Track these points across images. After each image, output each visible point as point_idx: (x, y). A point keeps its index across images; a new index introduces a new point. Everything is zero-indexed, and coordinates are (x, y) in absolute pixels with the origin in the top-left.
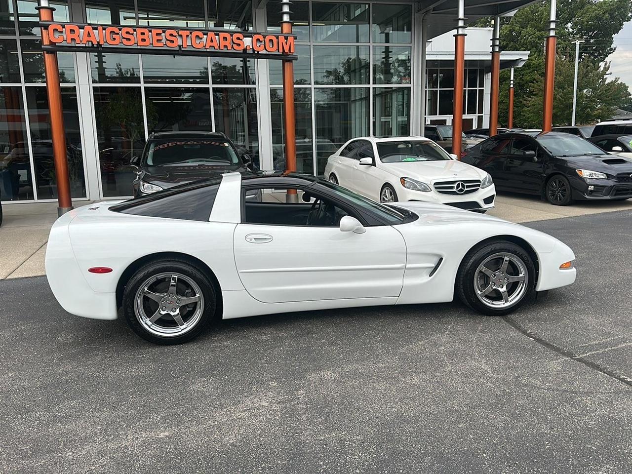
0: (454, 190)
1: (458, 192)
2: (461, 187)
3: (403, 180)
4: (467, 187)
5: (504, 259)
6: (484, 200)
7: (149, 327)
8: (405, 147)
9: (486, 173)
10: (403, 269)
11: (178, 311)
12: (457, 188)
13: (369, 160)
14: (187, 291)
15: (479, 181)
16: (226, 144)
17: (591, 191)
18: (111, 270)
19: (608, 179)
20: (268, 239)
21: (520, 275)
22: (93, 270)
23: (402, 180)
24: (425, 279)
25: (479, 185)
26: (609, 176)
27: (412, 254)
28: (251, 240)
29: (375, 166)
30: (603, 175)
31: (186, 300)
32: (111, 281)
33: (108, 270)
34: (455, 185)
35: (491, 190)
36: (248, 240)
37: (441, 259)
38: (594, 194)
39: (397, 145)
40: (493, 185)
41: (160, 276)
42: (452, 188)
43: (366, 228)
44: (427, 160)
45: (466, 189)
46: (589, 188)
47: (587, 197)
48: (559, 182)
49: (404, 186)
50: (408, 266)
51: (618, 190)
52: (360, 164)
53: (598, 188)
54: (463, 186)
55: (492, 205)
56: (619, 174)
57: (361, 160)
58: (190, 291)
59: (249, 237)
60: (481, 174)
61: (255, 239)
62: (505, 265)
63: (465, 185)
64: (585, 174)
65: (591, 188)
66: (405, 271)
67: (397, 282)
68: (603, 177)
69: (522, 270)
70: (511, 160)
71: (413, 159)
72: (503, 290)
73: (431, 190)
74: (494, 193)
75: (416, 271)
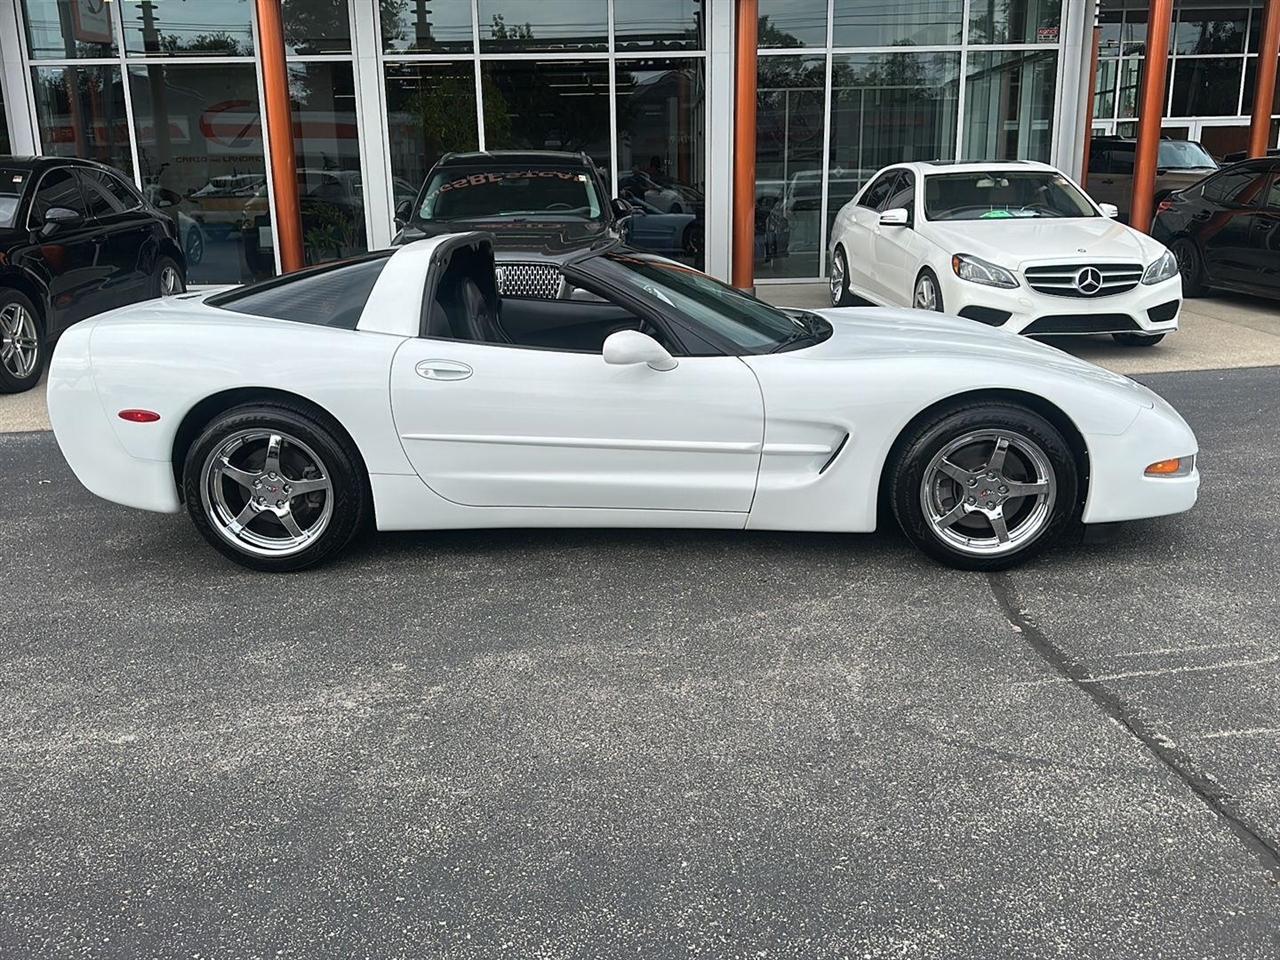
0: (1074, 286)
1: (1082, 291)
2: (1090, 279)
3: (958, 261)
4: (1106, 279)
5: (996, 442)
6: (1149, 311)
7: (238, 536)
8: (992, 185)
9: (1165, 248)
10: (754, 453)
11: (287, 507)
12: (1080, 283)
13: (901, 215)
14: (307, 469)
15: (1139, 267)
16: (582, 178)
18: (159, 418)
20: (465, 372)
21: (1040, 482)
22: (128, 415)
23: (956, 261)
24: (812, 477)
25: (1138, 277)
27: (778, 421)
28: (426, 373)
29: (912, 228)
31: (302, 486)
32: (159, 437)
33: (151, 417)
34: (1077, 275)
35: (1171, 288)
36: (421, 372)
37: (848, 436)
39: (976, 182)
40: (1178, 277)
41: (253, 435)
42: (1070, 280)
43: (676, 358)
44: (1035, 217)
49: (958, 274)
50: (768, 447)
52: (881, 224)
54: (1096, 277)
55: (1173, 323)
57: (885, 213)
58: (313, 468)
59: (424, 366)
60: (1149, 251)
61: (435, 370)
62: (998, 458)
63: (1102, 274)
66: (761, 460)
67: (744, 481)
69: (1042, 470)
71: (1006, 214)
72: (994, 514)
73: (1019, 286)
74: (1179, 295)
75: (790, 460)
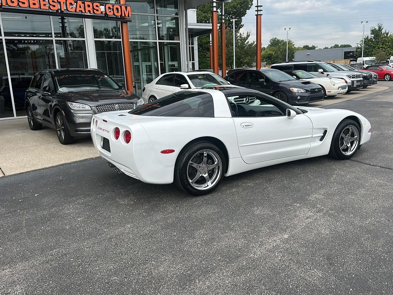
0: (244, 102)
1: (246, 103)
8: (203, 77)
11: (207, 174)
13: (186, 86)
16: (106, 77)
17: (299, 99)
18: (174, 151)
19: (306, 92)
20: (252, 125)
22: (164, 152)
25: (255, 99)
26: (307, 91)
28: (244, 126)
30: (303, 90)
31: (211, 166)
33: (172, 151)
38: (300, 101)
39: (198, 76)
42: (243, 100)
45: (250, 101)
46: (298, 98)
47: (297, 102)
48: (280, 95)
51: (311, 98)
52: (181, 88)
53: (303, 98)
56: (311, 90)
57: (181, 86)
59: (242, 124)
64: (295, 90)
65: (299, 98)
67: (307, 146)
68: (303, 91)
70: (249, 85)
72: (349, 145)
75: (313, 139)
